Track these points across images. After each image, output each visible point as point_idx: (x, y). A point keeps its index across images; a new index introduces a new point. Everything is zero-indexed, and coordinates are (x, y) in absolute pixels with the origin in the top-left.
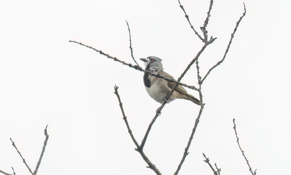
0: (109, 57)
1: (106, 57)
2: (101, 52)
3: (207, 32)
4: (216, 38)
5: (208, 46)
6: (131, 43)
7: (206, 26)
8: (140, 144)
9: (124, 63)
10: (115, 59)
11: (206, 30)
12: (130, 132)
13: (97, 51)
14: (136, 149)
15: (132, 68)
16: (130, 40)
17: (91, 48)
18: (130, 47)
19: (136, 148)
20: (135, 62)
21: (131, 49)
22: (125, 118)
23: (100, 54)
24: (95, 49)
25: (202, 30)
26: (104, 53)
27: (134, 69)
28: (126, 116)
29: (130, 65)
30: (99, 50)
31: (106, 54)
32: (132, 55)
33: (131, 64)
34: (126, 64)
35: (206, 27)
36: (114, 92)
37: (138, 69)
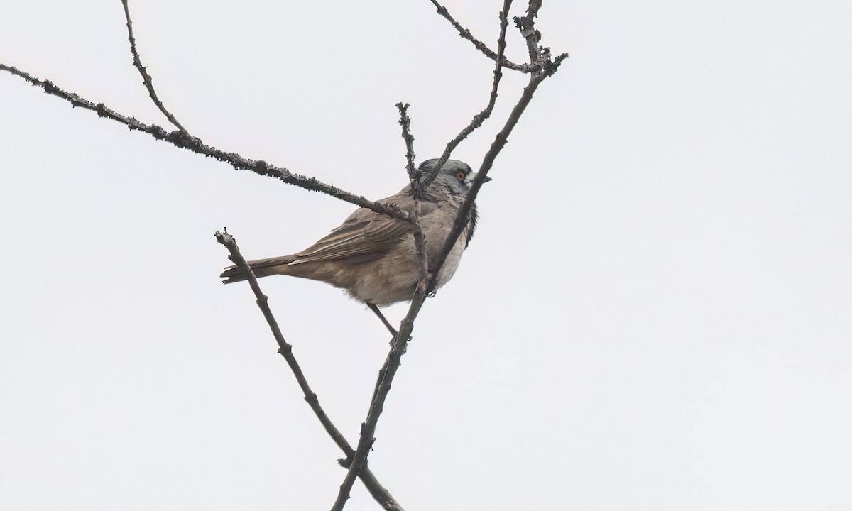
0: (78, 102)
1: (68, 103)
2: (49, 88)
3: (538, 35)
4: (564, 56)
5: (541, 85)
6: (133, 50)
7: (537, 16)
8: (354, 445)
9: (133, 125)
10: (102, 111)
11: (535, 27)
12: (311, 399)
13: (36, 82)
14: (342, 463)
15: (162, 142)
16: (132, 40)
17: (13, 70)
18: (137, 63)
19: (344, 457)
20: (171, 118)
21: (142, 70)
22: (285, 350)
23: (46, 93)
24: (27, 77)
25: (522, 28)
26: (63, 88)
27: (171, 145)
28: (288, 341)
29: (156, 132)
30: (42, 80)
31: (69, 91)
32: (153, 95)
33: (159, 128)
34: (142, 128)
35: (535, 19)
36: (229, 258)
37: (187, 147)
